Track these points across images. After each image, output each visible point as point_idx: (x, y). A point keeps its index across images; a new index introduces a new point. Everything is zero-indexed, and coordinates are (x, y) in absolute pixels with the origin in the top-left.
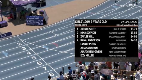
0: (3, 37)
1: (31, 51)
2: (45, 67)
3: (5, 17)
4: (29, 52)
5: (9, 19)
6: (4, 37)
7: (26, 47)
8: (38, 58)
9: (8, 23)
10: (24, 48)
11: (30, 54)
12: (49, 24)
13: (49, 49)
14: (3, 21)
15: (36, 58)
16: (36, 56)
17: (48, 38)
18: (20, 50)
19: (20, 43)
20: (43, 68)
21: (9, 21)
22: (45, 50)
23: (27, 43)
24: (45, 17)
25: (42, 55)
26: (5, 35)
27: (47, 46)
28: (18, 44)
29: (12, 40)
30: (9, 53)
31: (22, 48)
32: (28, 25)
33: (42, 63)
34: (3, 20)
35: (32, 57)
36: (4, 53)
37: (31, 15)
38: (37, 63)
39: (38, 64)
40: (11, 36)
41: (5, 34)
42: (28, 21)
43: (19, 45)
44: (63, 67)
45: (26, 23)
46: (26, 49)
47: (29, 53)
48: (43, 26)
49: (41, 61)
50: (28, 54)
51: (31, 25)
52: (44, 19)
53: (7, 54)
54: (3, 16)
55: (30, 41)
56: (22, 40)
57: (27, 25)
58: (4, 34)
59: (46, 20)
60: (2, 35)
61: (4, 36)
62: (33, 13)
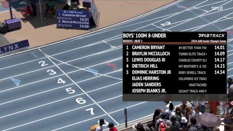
0: (12, 49)
1: (64, 78)
2: (92, 109)
3: (18, 11)
4: (60, 79)
5: (24, 15)
6: (14, 49)
7: (55, 69)
8: (78, 91)
9: (22, 22)
10: (52, 71)
11: (64, 82)
12: (100, 27)
13: (98, 75)
14: (12, 18)
15: (74, 91)
16: (74, 87)
17: (99, 53)
18: (45, 74)
19: (44, 62)
20: (87, 110)
21: (23, 20)
22: (92, 75)
23: (57, 62)
24: (93, 12)
25: (86, 86)
26: (16, 46)
27: (95, 69)
28: (40, 63)
29: (29, 56)
30: (24, 80)
31: (48, 71)
32: (61, 27)
33: (85, 102)
34: (14, 17)
35: (67, 90)
36: (13, 80)
37: (67, 8)
38: (77, 100)
39: (78, 102)
40: (27, 47)
41: (16, 43)
42: (61, 20)
43: (42, 65)
44: (126, 110)
45: (57, 23)
46: (55, 73)
47: (60, 81)
48: (88, 31)
49: (85, 97)
50: (58, 82)
51: (65, 28)
52: (92, 17)
53: (20, 81)
54: (13, 9)
55: (64, 58)
56: (48, 56)
57: (58, 27)
58: (13, 44)
59: (94, 18)
60: (10, 45)
61: (14, 47)
62: (69, 4)
